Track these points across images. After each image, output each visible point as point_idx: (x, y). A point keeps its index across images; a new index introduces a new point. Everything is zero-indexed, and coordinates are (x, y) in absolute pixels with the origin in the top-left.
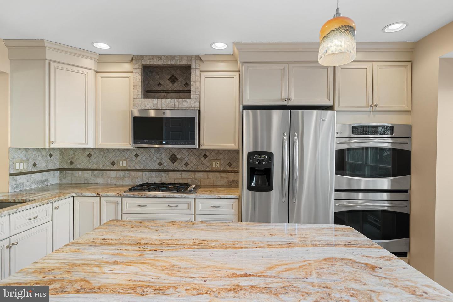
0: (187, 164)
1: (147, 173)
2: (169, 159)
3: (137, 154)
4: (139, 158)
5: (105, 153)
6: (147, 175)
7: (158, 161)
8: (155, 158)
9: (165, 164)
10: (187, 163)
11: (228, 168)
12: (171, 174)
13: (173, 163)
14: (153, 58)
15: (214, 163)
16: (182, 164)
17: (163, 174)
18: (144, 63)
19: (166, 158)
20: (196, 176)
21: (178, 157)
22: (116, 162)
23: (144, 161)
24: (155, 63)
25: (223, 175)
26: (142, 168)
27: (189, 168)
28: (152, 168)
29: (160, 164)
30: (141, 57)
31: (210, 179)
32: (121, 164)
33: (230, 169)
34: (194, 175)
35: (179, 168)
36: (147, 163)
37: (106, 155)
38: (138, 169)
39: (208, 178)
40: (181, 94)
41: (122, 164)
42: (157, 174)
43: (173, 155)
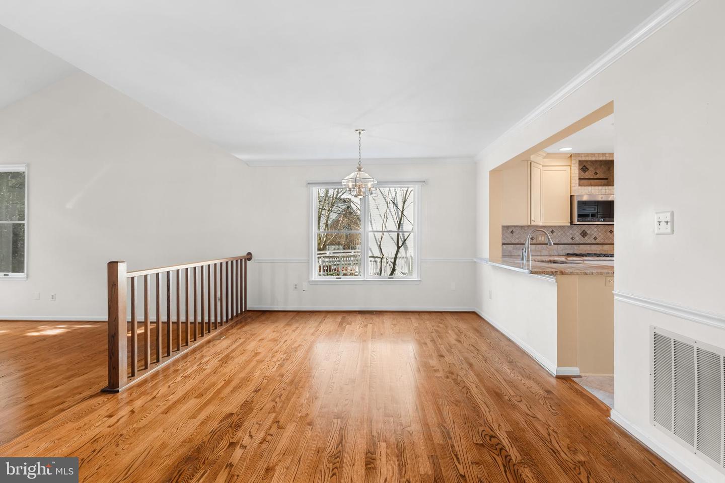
0: (595, 239)
1: (561, 246)
2: (581, 234)
3: (553, 231)
4: (555, 234)
5: (525, 230)
6: (562, 248)
7: (571, 236)
8: (568, 234)
9: (577, 238)
10: (595, 237)
12: (582, 246)
13: (584, 237)
14: (588, 155)
16: (592, 239)
17: (575, 247)
18: (580, 159)
19: (578, 234)
21: (588, 232)
22: (535, 237)
23: (559, 236)
24: (590, 159)
26: (557, 242)
27: (597, 241)
28: (566, 242)
29: (572, 239)
30: (579, 155)
32: (540, 239)
35: (589, 241)
36: (562, 238)
37: (526, 232)
40: (592, 181)
42: (570, 247)
43: (584, 231)
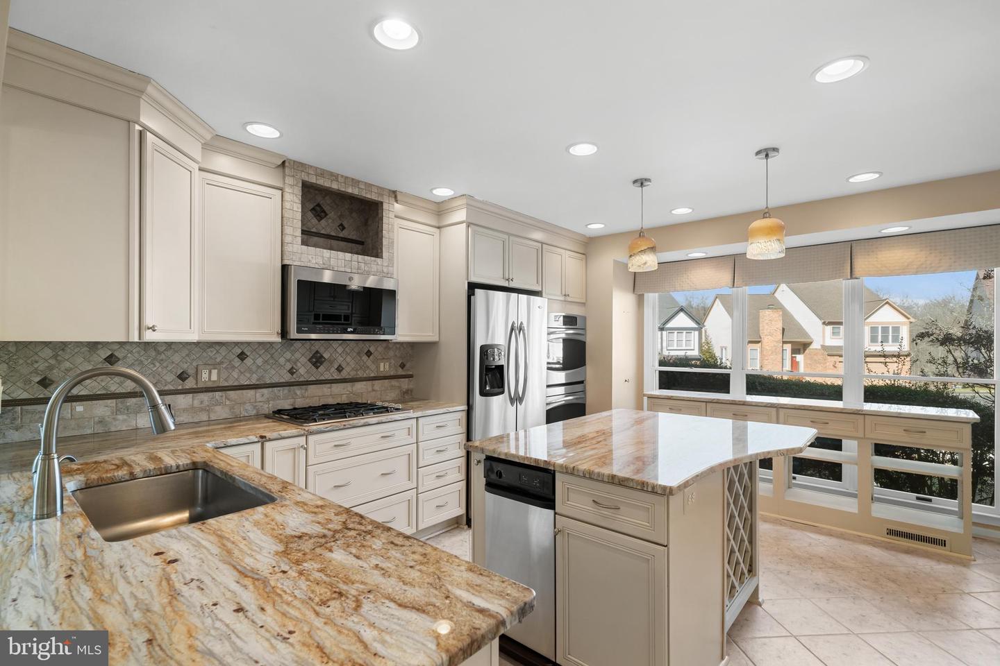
0: (340, 369)
1: (265, 391)
2: (309, 360)
3: (242, 353)
4: (248, 361)
5: (159, 353)
6: (267, 396)
7: (288, 366)
8: (282, 360)
9: (302, 371)
10: (340, 366)
11: (401, 372)
12: (312, 389)
13: (317, 368)
14: (322, 173)
15: (382, 365)
16: (333, 370)
17: (298, 391)
18: (306, 179)
19: (304, 360)
20: (354, 389)
21: (326, 355)
22: (191, 371)
23: (259, 367)
24: (326, 185)
25: (394, 382)
26: (254, 381)
27: (344, 374)
28: (276, 380)
29: (291, 372)
30: (300, 166)
31: (377, 391)
32: (205, 376)
33: (403, 373)
34: (352, 386)
35: (327, 376)
36: (265, 371)
37: (163, 356)
38: (246, 383)
39: (373, 390)
40: (334, 243)
41: (210, 376)
42: (286, 391)
43: (317, 352)
